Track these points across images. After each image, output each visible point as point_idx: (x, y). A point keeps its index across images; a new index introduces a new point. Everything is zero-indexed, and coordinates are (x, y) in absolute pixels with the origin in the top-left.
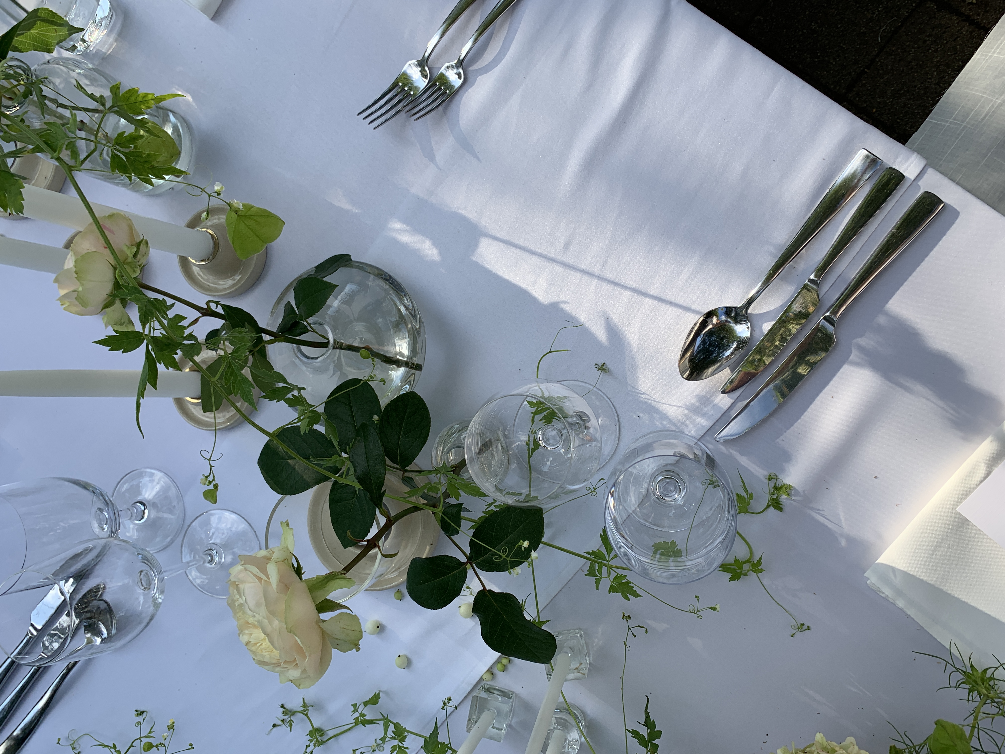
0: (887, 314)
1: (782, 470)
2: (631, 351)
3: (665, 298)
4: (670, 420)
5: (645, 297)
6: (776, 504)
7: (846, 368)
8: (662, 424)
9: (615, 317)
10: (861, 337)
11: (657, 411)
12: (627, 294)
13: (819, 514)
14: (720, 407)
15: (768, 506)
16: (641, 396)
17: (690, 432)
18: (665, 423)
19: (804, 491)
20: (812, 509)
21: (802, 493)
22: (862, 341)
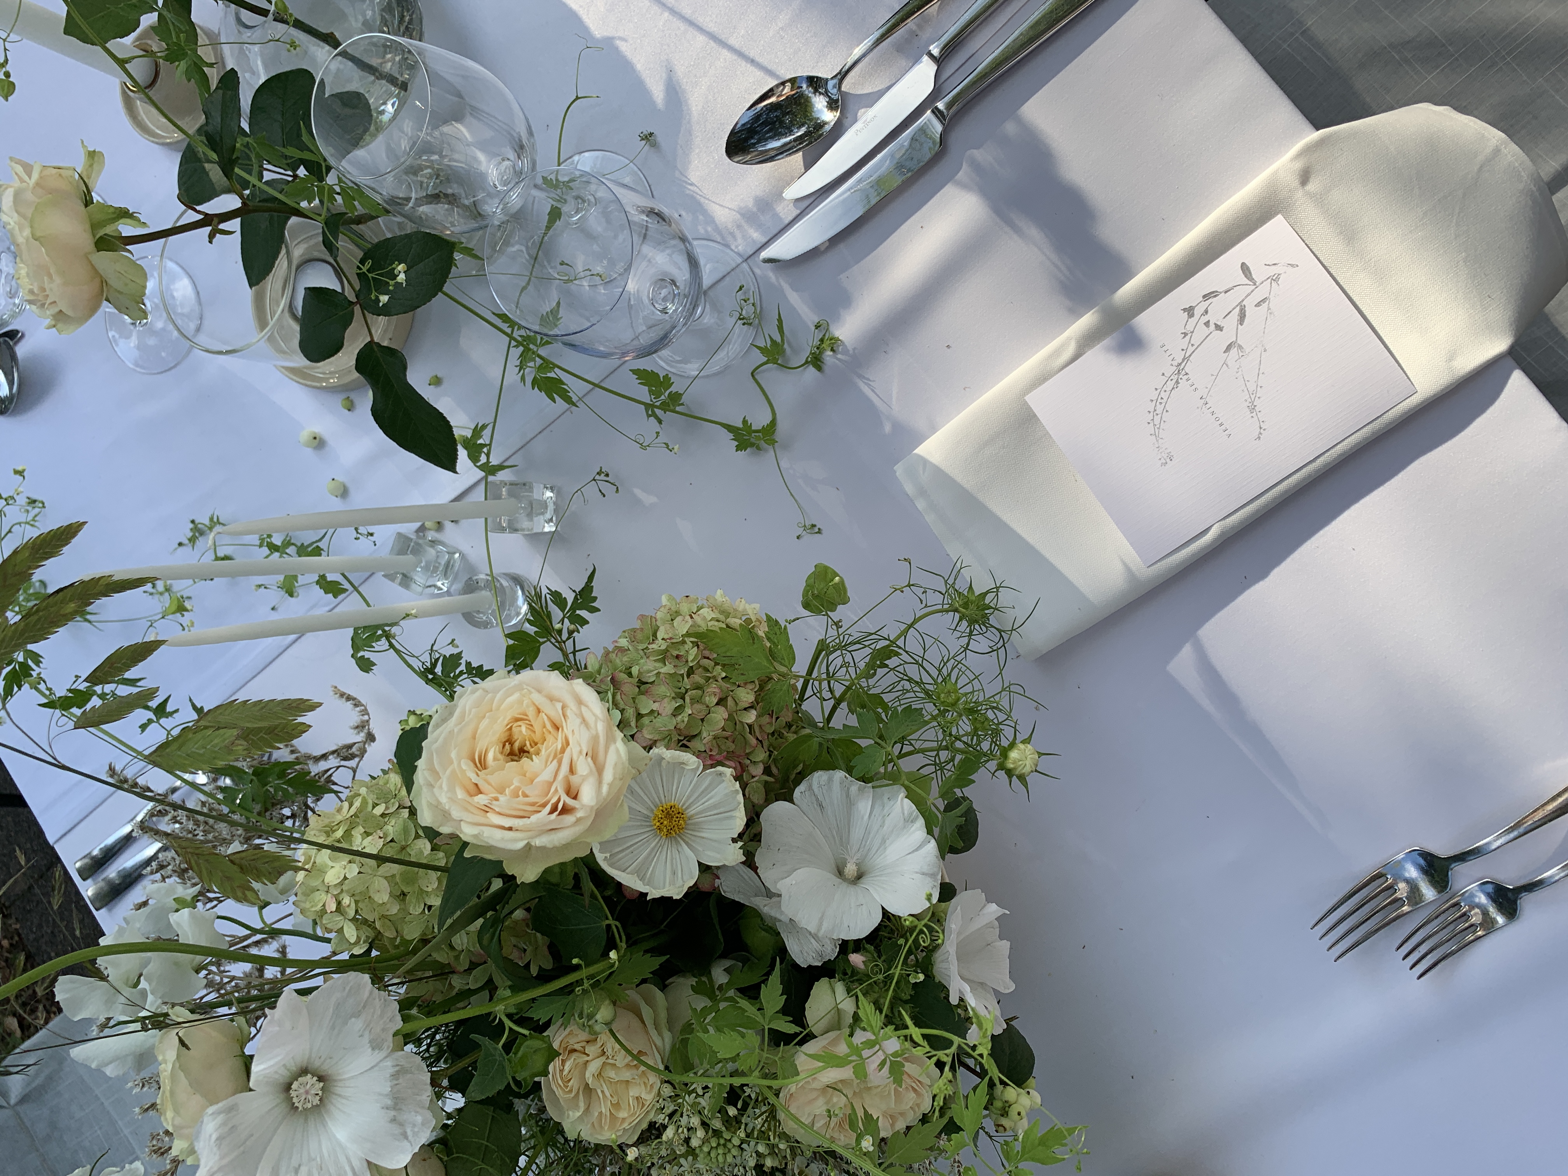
0: (1020, 121)
1: (837, 317)
2: (689, 122)
3: (747, 53)
4: (716, 225)
5: (723, 47)
6: (816, 361)
7: (949, 190)
8: (706, 231)
9: (680, 71)
10: (977, 148)
11: (704, 212)
12: (701, 38)
13: (866, 384)
14: (781, 219)
15: (807, 362)
16: (689, 187)
17: (737, 247)
18: (709, 229)
19: (854, 349)
20: (861, 377)
21: (851, 352)
22: (978, 154)
